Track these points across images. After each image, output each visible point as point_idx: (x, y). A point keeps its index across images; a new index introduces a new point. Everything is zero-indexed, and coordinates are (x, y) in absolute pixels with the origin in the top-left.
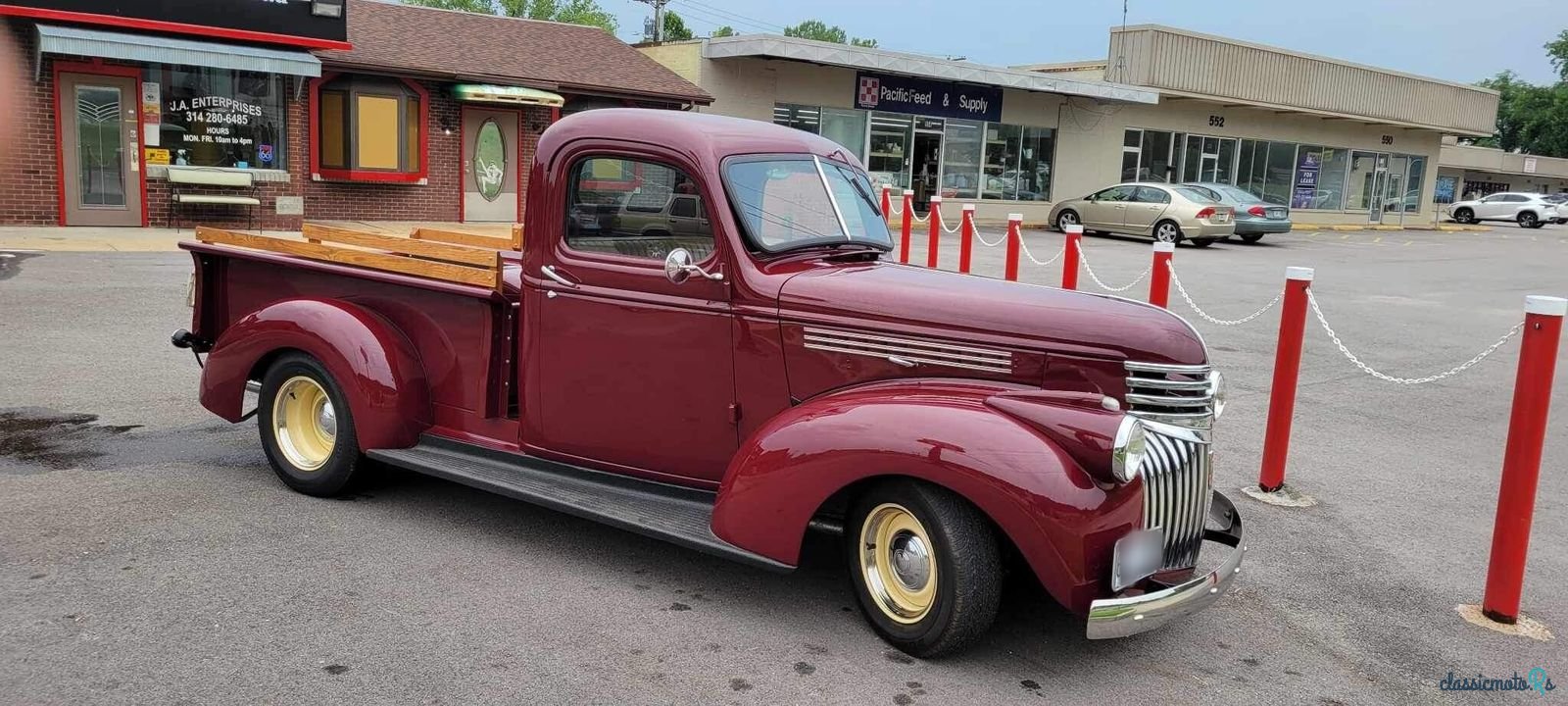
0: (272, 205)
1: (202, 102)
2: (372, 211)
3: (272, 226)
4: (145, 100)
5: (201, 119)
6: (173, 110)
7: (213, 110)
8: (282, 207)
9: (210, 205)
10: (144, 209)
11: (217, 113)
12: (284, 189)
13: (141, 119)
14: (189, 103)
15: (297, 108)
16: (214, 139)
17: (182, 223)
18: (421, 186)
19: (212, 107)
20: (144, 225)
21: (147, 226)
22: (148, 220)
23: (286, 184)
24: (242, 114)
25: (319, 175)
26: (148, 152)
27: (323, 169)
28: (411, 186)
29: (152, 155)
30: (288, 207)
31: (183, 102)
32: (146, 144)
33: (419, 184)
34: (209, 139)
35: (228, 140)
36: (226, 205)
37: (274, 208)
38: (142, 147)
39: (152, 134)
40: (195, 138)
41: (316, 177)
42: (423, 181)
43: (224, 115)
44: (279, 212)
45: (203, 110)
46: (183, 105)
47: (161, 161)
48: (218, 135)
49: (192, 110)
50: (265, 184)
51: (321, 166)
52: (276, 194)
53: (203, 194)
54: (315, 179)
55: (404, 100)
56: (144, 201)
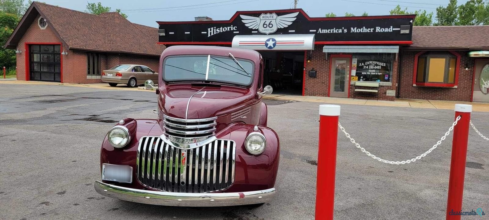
0: (385, 93)
1: (368, 63)
2: (434, 97)
3: (385, 99)
4: (353, 63)
5: (367, 68)
6: (360, 65)
7: (371, 65)
8: (388, 93)
9: (367, 92)
10: (349, 93)
11: (372, 66)
12: (389, 88)
13: (351, 68)
14: (364, 64)
15: (396, 63)
16: (370, 73)
17: (359, 97)
18: (456, 88)
19: (371, 64)
20: (349, 97)
21: (349, 98)
22: (349, 96)
23: (390, 86)
24: (380, 66)
25: (415, 85)
26: (352, 77)
27: (417, 82)
28: (450, 88)
29: (353, 78)
30: (390, 94)
31: (363, 63)
32: (352, 75)
33: (454, 87)
34: (369, 73)
35: (375, 74)
36: (371, 92)
37: (386, 94)
38: (350, 76)
39: (354, 72)
40: (365, 73)
41: (414, 85)
42: (456, 87)
43: (374, 66)
44: (387, 95)
45: (368, 65)
46: (363, 64)
47: (355, 80)
48: (372, 72)
49: (365, 66)
50: (384, 86)
51: (416, 82)
52: (386, 90)
53: (365, 89)
54: (414, 86)
55: (448, 58)
56: (349, 91)
